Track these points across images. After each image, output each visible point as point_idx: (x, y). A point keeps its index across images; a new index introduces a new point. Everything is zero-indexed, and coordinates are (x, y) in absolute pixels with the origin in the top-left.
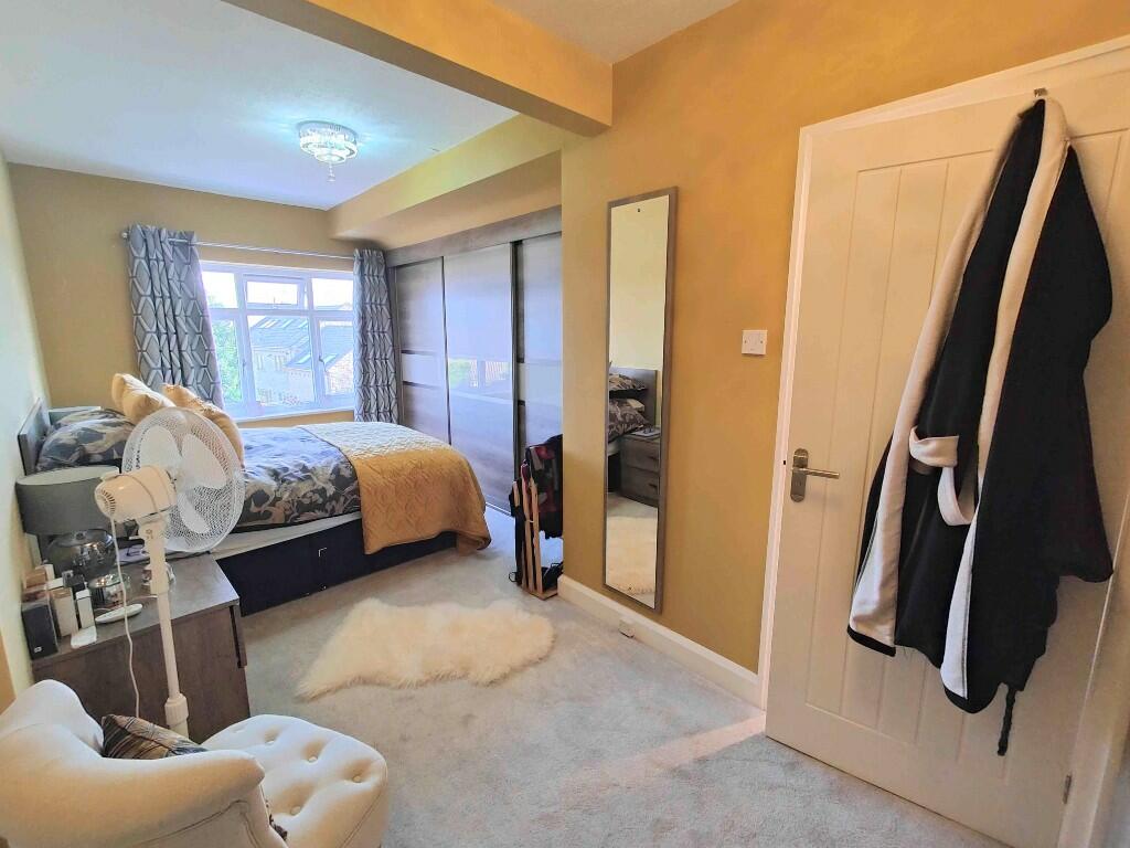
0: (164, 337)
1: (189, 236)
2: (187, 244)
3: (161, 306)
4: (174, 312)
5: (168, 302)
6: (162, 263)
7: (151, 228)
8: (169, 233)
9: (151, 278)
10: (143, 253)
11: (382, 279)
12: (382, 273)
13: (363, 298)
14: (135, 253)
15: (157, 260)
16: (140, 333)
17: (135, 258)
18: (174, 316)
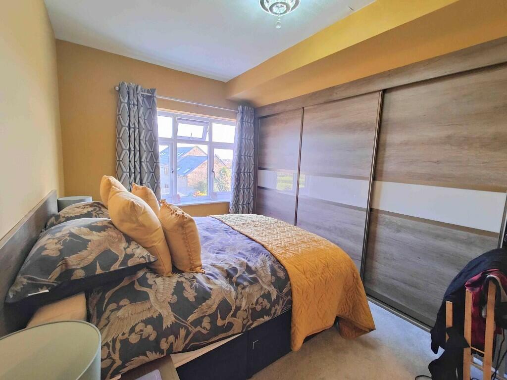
0: (133, 153)
1: (153, 91)
2: (151, 96)
3: (133, 133)
4: (139, 137)
5: (137, 131)
6: (136, 107)
7: (133, 85)
8: (142, 88)
9: (129, 116)
10: (126, 100)
11: (252, 125)
12: (252, 121)
13: (241, 135)
14: (122, 99)
15: (134, 105)
16: (119, 149)
17: (121, 103)
18: (139, 140)
